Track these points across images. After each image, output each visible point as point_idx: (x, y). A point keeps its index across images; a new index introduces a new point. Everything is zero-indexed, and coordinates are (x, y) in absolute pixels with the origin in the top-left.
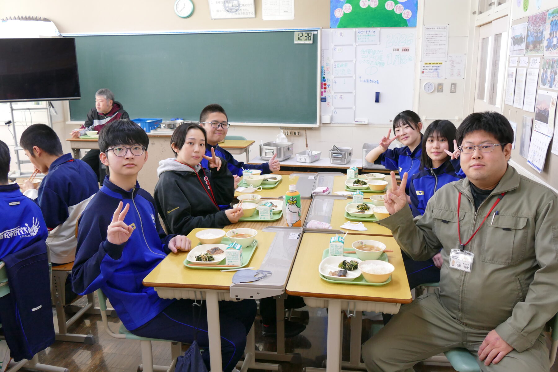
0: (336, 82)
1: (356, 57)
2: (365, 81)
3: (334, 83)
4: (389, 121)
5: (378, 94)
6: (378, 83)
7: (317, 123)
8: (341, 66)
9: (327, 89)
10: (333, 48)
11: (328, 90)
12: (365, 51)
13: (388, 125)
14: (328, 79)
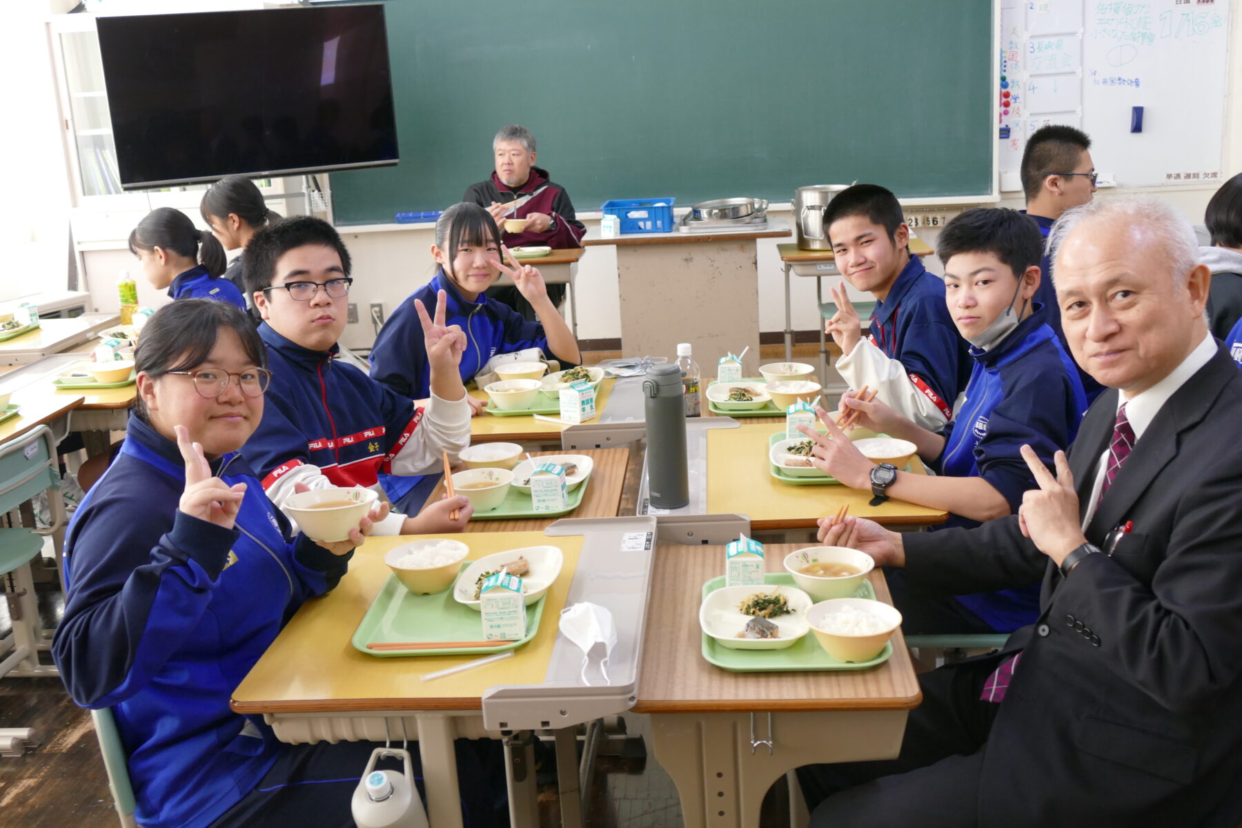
0: (1033, 88)
1: (1083, 25)
2: (1105, 82)
3: (1029, 90)
4: (1165, 176)
5: (1138, 112)
6: (1137, 85)
7: (992, 191)
8: (1046, 48)
9: (1012, 105)
10: (1026, 5)
11: (1014, 109)
12: (1106, 8)
13: (1162, 185)
14: (1013, 82)
